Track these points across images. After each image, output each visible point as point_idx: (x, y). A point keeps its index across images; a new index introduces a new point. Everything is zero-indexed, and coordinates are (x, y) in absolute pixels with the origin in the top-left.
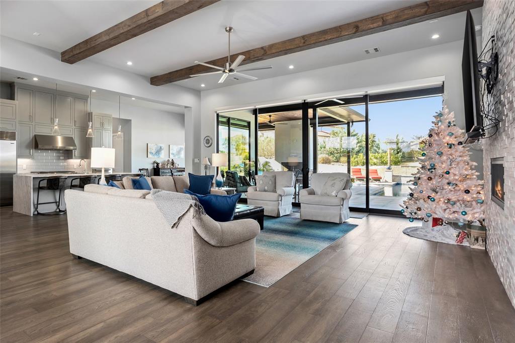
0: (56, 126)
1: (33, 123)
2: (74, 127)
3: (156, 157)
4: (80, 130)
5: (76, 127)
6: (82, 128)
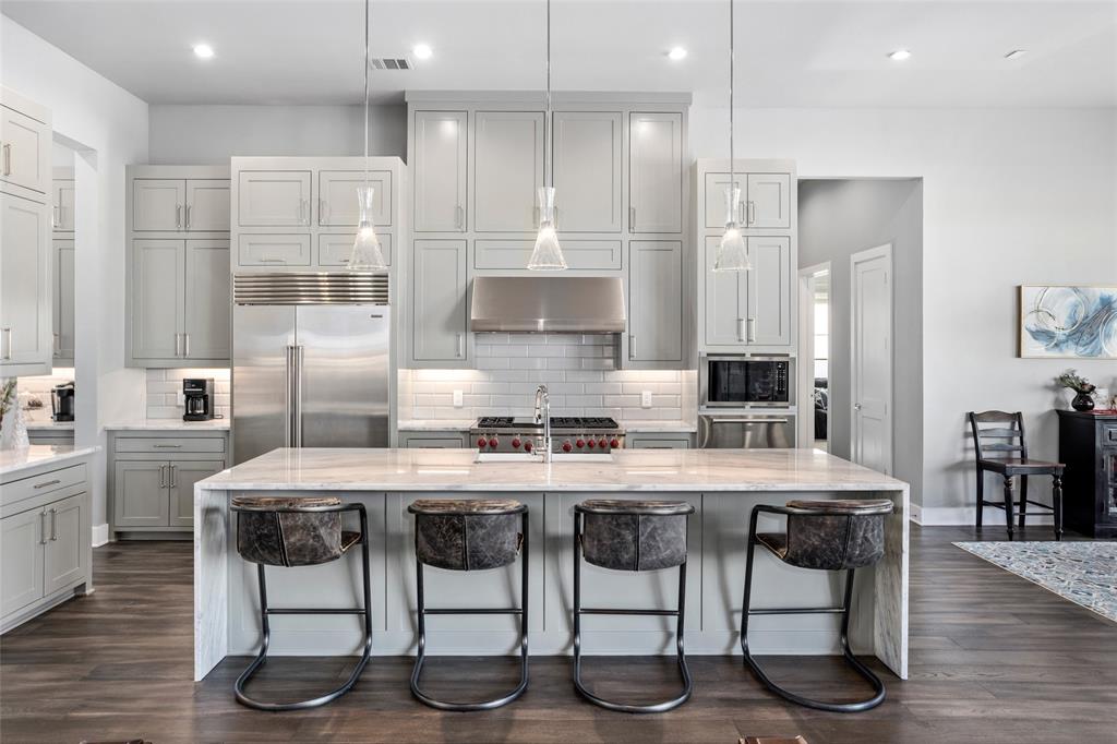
0: (365, 224)
1: (471, 236)
2: (626, 236)
3: (1071, 351)
4: (655, 245)
5: (636, 237)
6: (662, 237)
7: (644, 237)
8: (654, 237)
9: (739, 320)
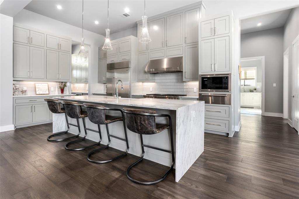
1: (149, 51)
2: (184, 45)
4: (192, 46)
5: (187, 45)
6: (194, 44)
7: (189, 44)
8: (192, 44)
9: (212, 64)
